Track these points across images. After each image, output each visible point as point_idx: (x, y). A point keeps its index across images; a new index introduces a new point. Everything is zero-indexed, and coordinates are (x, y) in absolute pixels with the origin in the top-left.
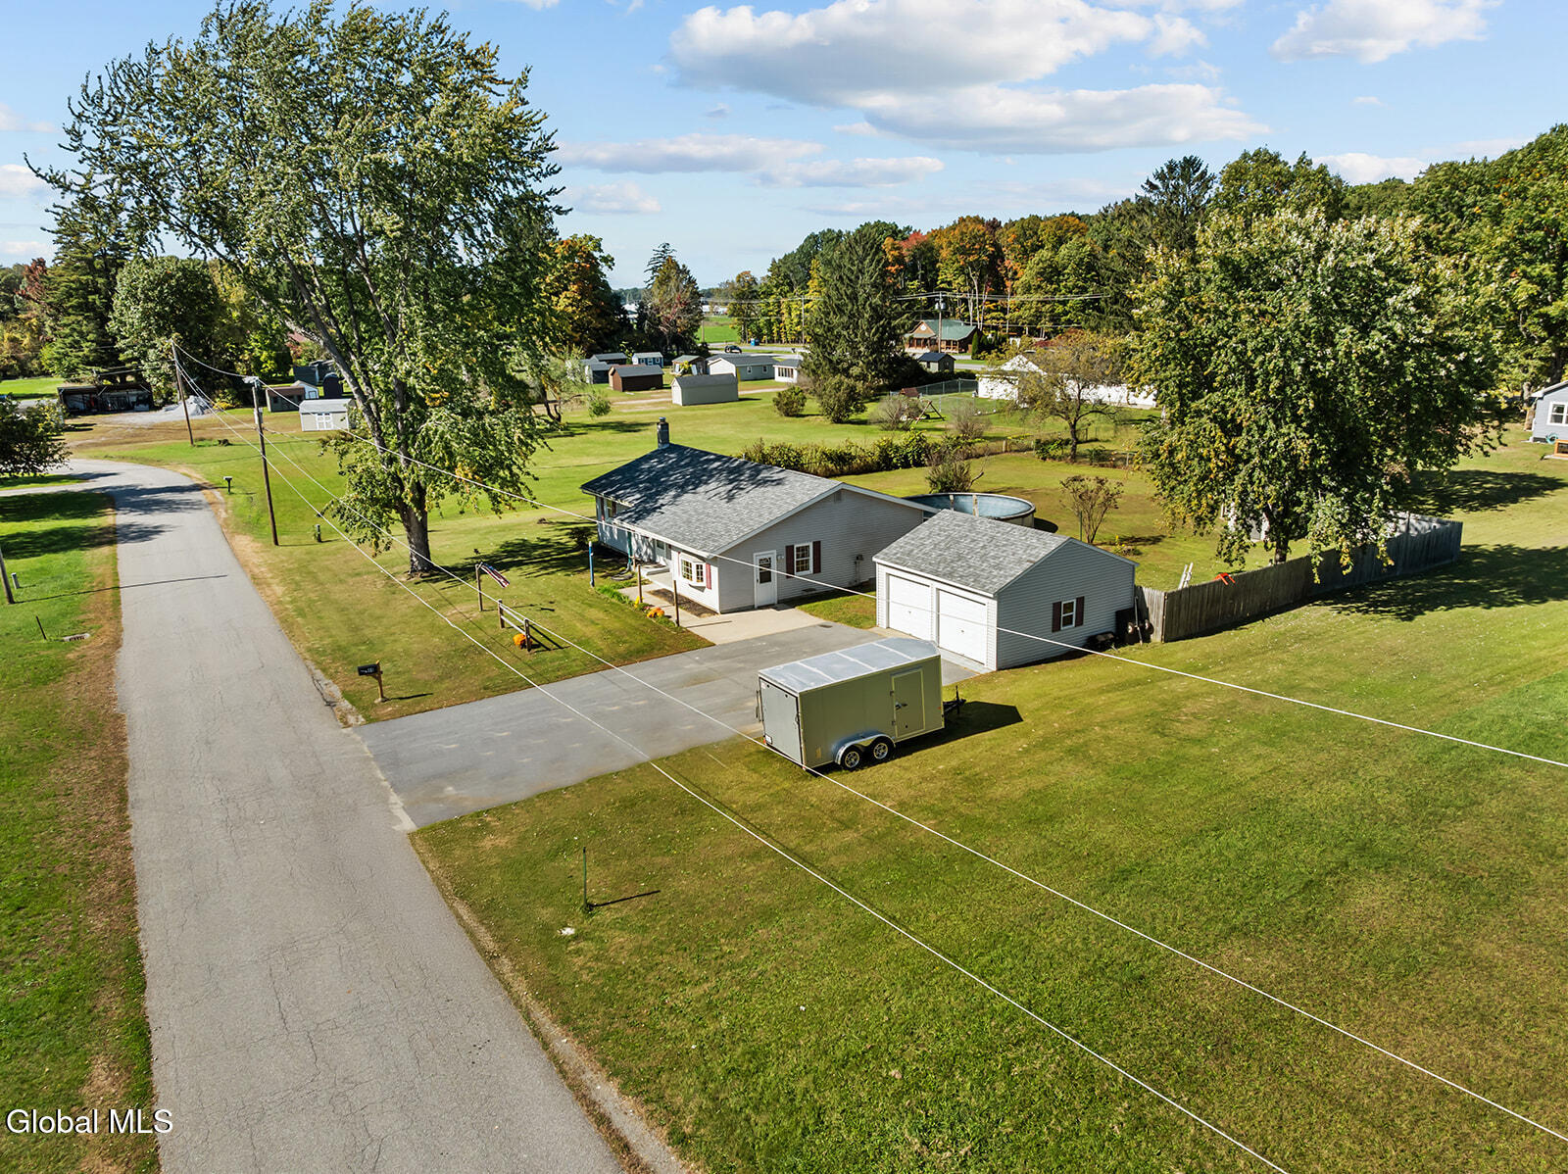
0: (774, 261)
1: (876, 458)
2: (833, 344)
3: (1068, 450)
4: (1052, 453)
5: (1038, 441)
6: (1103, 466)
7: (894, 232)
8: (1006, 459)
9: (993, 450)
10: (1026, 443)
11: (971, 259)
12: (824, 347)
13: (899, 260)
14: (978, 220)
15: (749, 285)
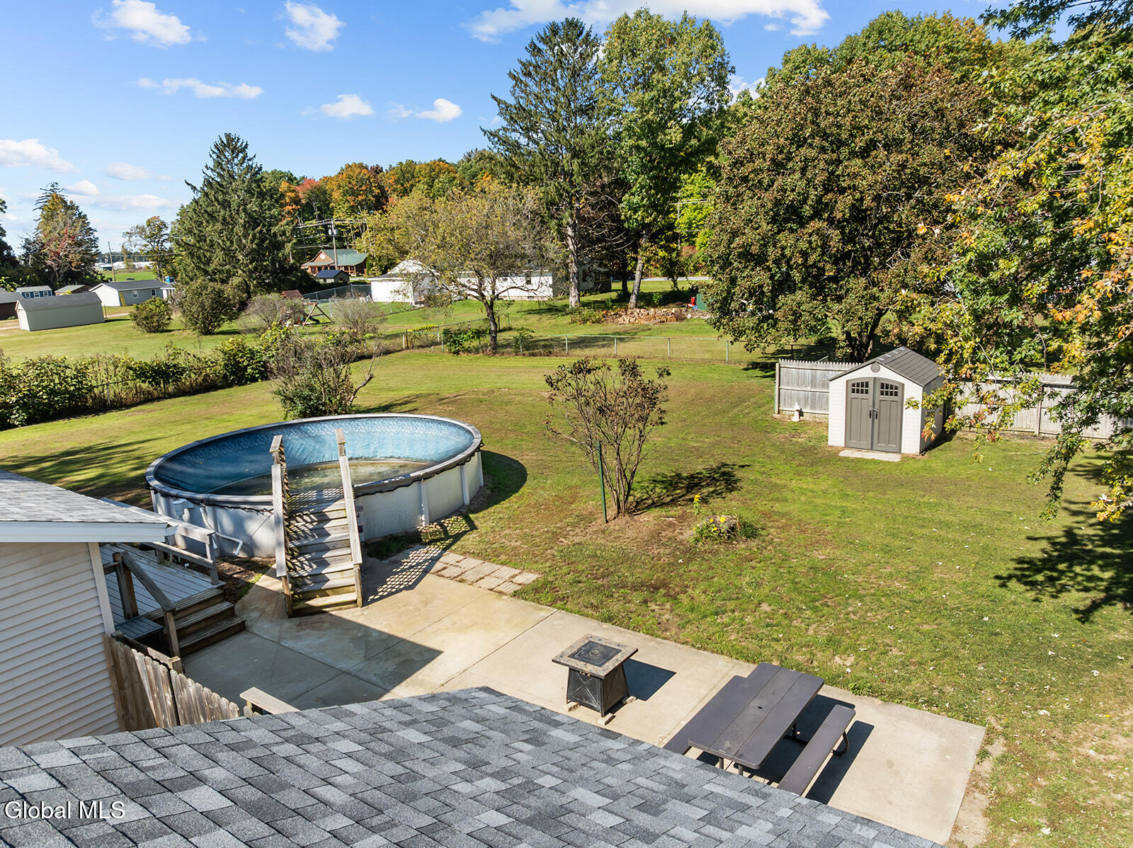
0: (183, 207)
1: (219, 368)
2: (208, 254)
3: (487, 340)
4: (466, 344)
5: (446, 332)
6: (534, 355)
7: (291, 179)
8: (409, 357)
9: (391, 347)
10: (431, 335)
11: (360, 198)
12: (199, 258)
13: (296, 201)
14: (361, 166)
15: (160, 229)
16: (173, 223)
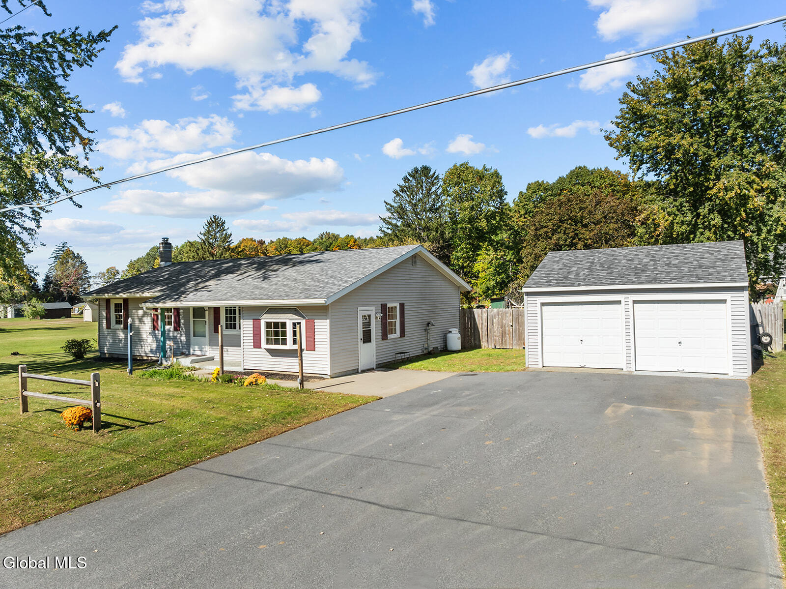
14: (252, 240)
15: (115, 275)
16: (123, 271)
